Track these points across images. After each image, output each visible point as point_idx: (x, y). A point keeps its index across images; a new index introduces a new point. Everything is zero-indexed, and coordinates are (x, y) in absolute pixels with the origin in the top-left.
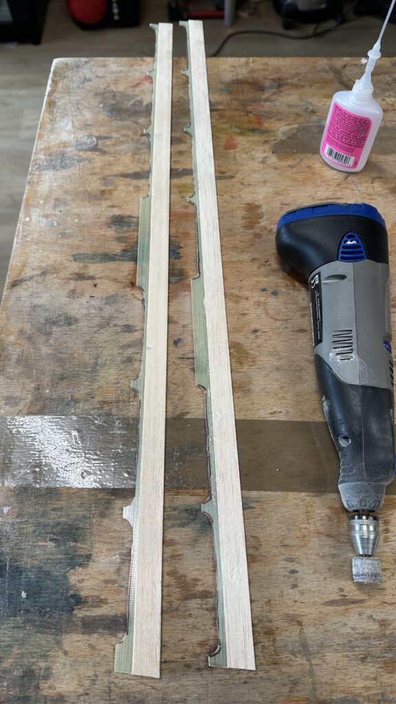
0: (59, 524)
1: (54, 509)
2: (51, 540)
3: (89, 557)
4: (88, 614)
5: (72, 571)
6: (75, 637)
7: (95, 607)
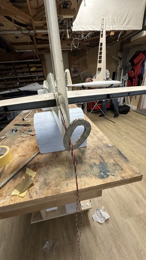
0: (90, 168)
1: (88, 169)
2: (93, 168)
3: (94, 163)
5: (97, 164)
6: (106, 161)
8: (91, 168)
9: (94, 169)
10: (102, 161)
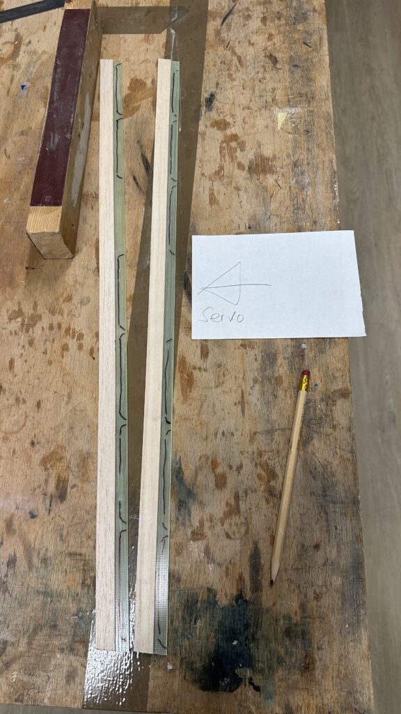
2: (195, 623)
3: (209, 590)
4: (248, 588)
5: (219, 603)
6: (264, 598)
7: (244, 582)
8: (187, 617)
9: (195, 628)
10: (248, 595)
